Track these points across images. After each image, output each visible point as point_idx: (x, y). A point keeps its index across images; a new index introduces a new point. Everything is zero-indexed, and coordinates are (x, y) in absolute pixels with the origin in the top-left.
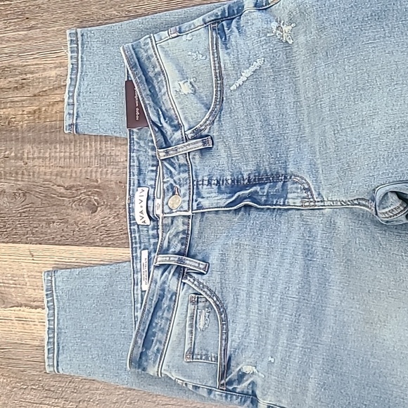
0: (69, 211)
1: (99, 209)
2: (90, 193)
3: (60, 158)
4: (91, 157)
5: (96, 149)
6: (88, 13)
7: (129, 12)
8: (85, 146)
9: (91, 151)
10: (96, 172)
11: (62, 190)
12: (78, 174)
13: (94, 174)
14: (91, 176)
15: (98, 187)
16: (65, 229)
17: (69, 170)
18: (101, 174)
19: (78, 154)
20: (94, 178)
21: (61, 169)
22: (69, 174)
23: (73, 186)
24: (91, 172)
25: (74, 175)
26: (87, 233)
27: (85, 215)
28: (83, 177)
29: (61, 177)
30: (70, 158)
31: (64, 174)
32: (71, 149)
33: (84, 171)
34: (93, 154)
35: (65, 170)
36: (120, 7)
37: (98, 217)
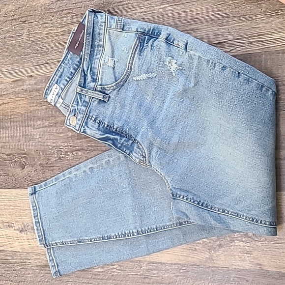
0: (9, 169)
1: (26, 167)
2: (20, 158)
3: (3, 137)
4: (20, 136)
5: (23, 132)
6: (15, 52)
7: (38, 50)
8: (17, 130)
9: (20, 133)
10: (23, 145)
11: (5, 156)
12: (14, 147)
13: (22, 146)
14: (21, 147)
15: (25, 154)
16: (8, 180)
17: (8, 144)
18: (26, 146)
19: (13, 135)
20: (22, 148)
21: (4, 144)
22: (8, 147)
23: (11, 154)
24: (21, 145)
25: (11, 147)
26: (20, 181)
27: (18, 170)
28: (16, 148)
29: (4, 149)
30: (9, 137)
31: (5, 147)
32: (9, 132)
33: (16, 145)
34: (21, 134)
35: (6, 144)
36: (33, 48)
37: (25, 172)
